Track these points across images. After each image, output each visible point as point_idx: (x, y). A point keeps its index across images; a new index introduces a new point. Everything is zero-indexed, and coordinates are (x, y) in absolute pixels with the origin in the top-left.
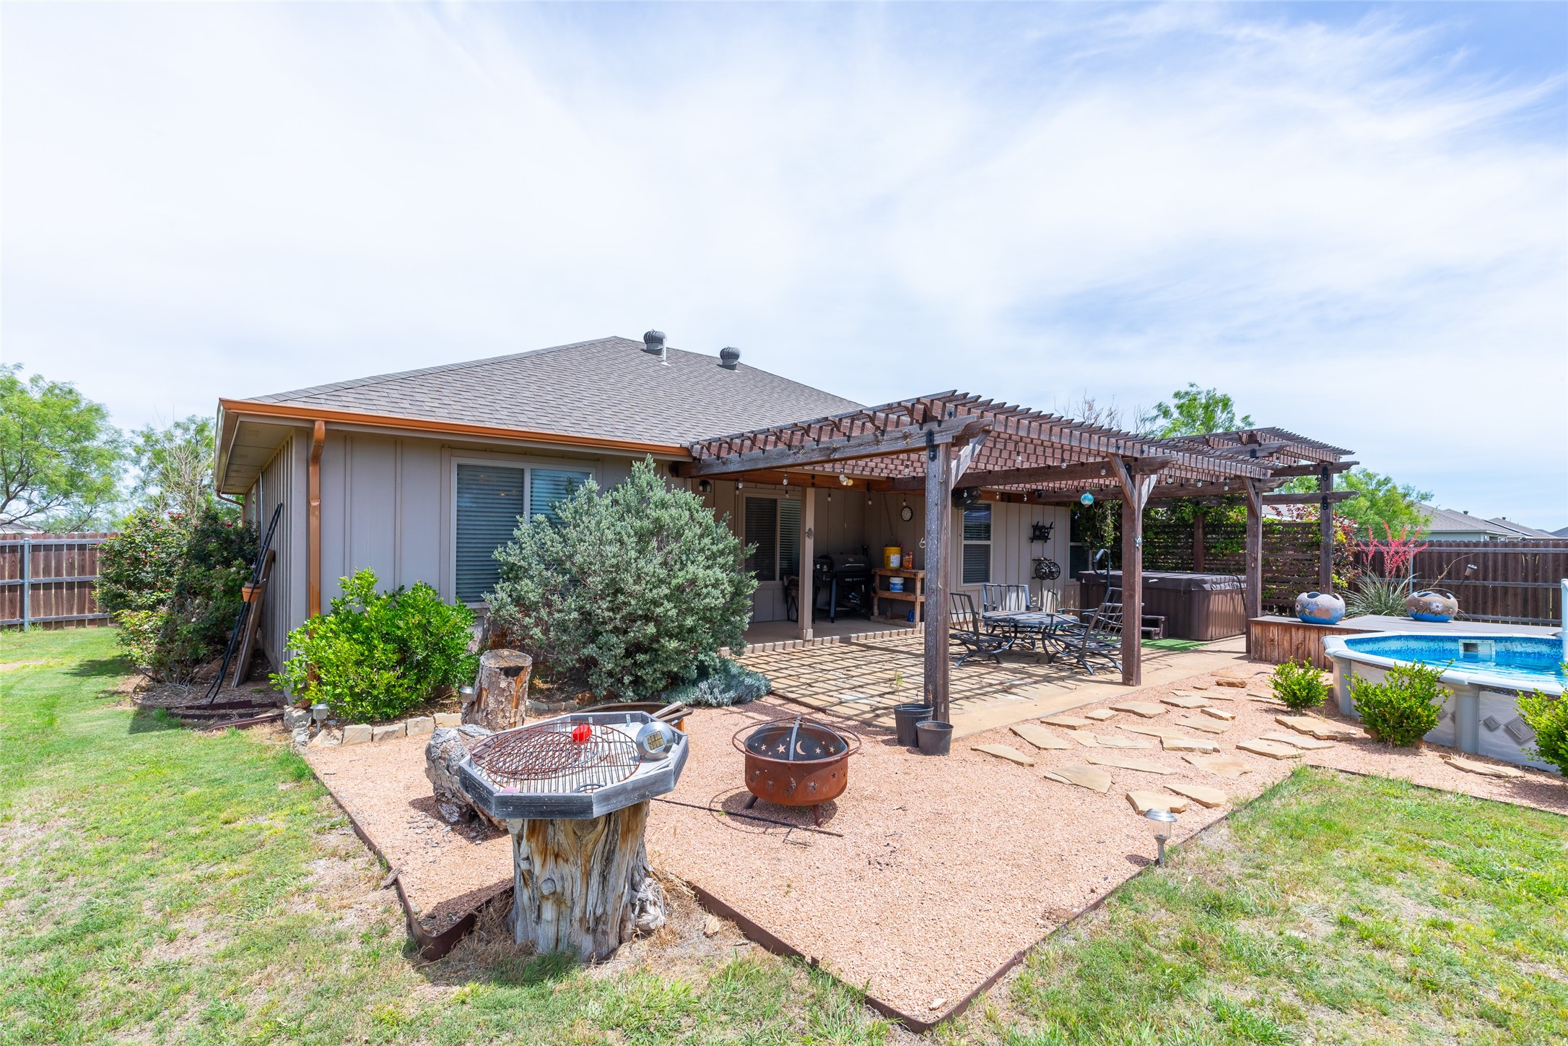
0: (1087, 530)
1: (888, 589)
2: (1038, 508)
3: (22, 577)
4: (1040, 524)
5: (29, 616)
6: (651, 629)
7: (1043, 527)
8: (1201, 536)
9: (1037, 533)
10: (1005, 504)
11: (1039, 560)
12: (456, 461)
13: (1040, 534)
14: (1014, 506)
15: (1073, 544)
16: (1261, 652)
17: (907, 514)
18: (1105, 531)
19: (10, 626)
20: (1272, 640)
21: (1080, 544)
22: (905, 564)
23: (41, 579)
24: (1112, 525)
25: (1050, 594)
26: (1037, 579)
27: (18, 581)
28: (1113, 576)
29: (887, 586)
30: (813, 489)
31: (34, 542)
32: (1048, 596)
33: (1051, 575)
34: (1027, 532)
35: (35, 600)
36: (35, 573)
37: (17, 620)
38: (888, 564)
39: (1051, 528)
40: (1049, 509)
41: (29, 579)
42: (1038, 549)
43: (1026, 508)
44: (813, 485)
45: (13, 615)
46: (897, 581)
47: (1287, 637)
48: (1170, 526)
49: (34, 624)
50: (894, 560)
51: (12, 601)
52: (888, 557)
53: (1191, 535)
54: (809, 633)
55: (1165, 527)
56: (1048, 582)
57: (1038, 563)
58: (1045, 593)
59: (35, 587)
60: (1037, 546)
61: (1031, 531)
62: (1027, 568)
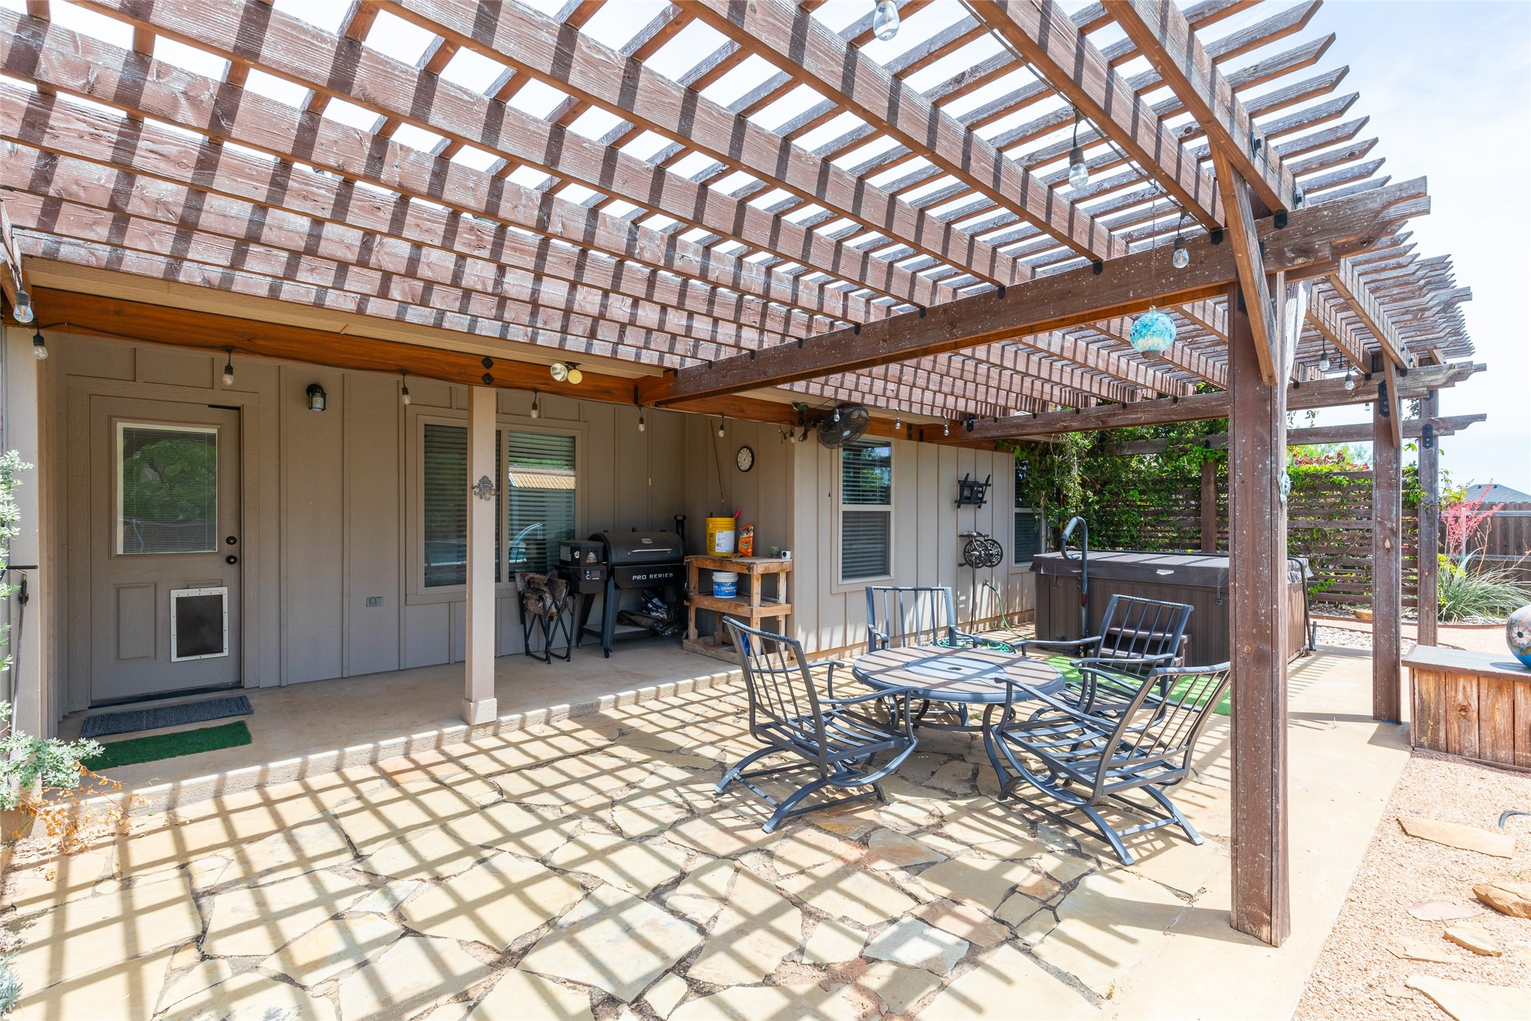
0: (1038, 488)
1: (711, 593)
2: (967, 453)
4: (971, 478)
7: (976, 483)
8: (1213, 496)
9: (966, 493)
10: (913, 443)
11: (970, 536)
13: (970, 494)
14: (929, 448)
15: (1019, 510)
16: (1436, 731)
17: (745, 460)
18: (1069, 490)
20: (1464, 709)
21: (1029, 510)
22: (742, 547)
24: (1079, 480)
25: (987, 588)
26: (967, 567)
28: (1093, 563)
29: (708, 588)
30: (492, 391)
32: (983, 593)
33: (989, 560)
34: (950, 490)
38: (712, 549)
39: (987, 484)
40: (985, 455)
42: (968, 519)
43: (948, 451)
44: (488, 380)
46: (725, 579)
47: (1504, 704)
48: (1162, 481)
50: (722, 539)
52: (712, 535)
53: (1197, 495)
54: (485, 708)
55: (1155, 482)
56: (983, 572)
57: (968, 540)
58: (979, 587)
60: (967, 513)
61: (956, 489)
62: (951, 549)
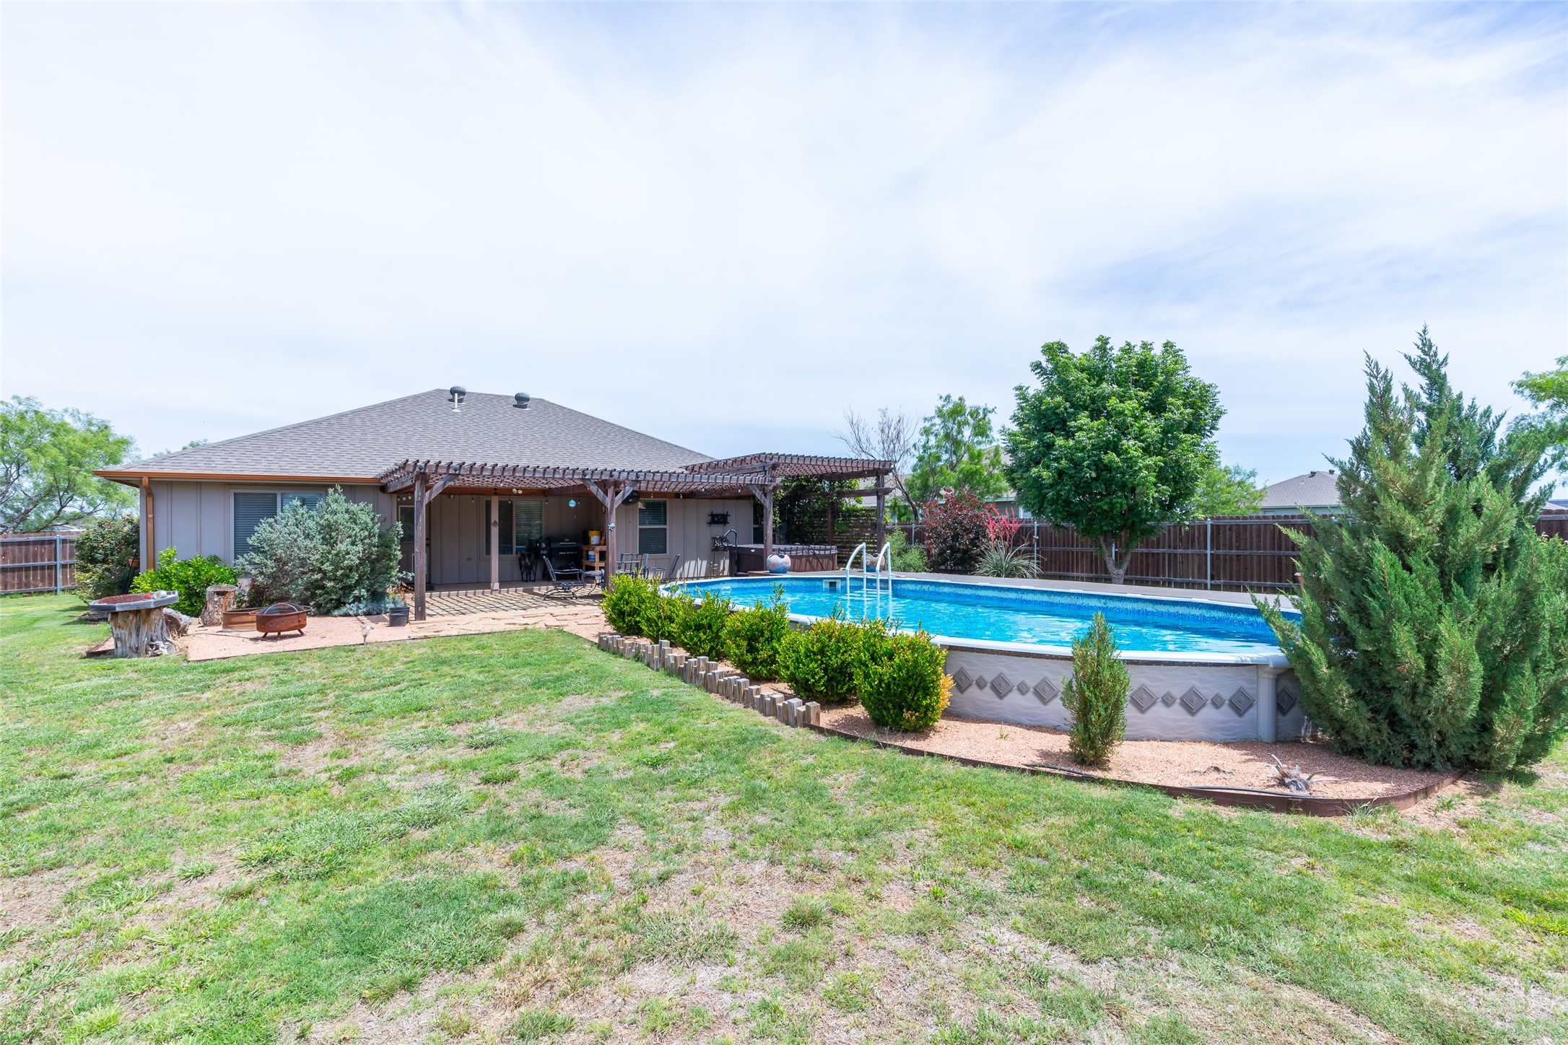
3: (56, 560)
5: (60, 586)
6: (319, 576)
9: (716, 519)
12: (232, 492)
13: (718, 520)
19: (49, 592)
23: (68, 561)
27: (53, 562)
31: (62, 537)
35: (64, 575)
36: (64, 557)
37: (53, 588)
41: (60, 562)
45: (50, 584)
49: (63, 590)
51: (50, 576)
59: (64, 566)
62: (706, 544)
